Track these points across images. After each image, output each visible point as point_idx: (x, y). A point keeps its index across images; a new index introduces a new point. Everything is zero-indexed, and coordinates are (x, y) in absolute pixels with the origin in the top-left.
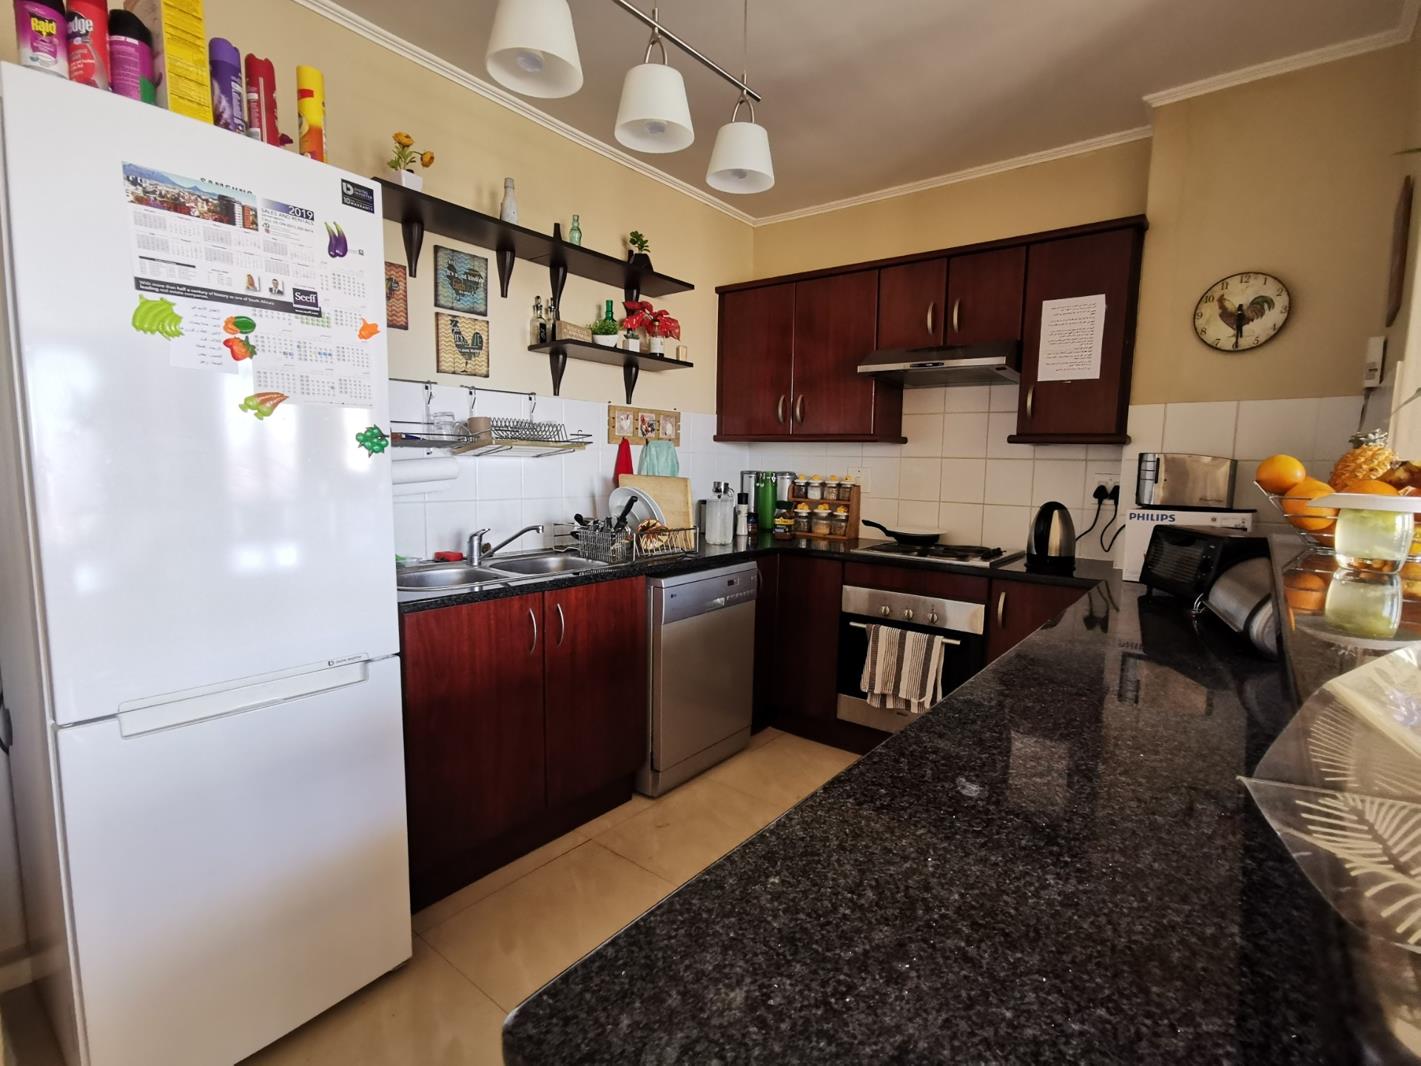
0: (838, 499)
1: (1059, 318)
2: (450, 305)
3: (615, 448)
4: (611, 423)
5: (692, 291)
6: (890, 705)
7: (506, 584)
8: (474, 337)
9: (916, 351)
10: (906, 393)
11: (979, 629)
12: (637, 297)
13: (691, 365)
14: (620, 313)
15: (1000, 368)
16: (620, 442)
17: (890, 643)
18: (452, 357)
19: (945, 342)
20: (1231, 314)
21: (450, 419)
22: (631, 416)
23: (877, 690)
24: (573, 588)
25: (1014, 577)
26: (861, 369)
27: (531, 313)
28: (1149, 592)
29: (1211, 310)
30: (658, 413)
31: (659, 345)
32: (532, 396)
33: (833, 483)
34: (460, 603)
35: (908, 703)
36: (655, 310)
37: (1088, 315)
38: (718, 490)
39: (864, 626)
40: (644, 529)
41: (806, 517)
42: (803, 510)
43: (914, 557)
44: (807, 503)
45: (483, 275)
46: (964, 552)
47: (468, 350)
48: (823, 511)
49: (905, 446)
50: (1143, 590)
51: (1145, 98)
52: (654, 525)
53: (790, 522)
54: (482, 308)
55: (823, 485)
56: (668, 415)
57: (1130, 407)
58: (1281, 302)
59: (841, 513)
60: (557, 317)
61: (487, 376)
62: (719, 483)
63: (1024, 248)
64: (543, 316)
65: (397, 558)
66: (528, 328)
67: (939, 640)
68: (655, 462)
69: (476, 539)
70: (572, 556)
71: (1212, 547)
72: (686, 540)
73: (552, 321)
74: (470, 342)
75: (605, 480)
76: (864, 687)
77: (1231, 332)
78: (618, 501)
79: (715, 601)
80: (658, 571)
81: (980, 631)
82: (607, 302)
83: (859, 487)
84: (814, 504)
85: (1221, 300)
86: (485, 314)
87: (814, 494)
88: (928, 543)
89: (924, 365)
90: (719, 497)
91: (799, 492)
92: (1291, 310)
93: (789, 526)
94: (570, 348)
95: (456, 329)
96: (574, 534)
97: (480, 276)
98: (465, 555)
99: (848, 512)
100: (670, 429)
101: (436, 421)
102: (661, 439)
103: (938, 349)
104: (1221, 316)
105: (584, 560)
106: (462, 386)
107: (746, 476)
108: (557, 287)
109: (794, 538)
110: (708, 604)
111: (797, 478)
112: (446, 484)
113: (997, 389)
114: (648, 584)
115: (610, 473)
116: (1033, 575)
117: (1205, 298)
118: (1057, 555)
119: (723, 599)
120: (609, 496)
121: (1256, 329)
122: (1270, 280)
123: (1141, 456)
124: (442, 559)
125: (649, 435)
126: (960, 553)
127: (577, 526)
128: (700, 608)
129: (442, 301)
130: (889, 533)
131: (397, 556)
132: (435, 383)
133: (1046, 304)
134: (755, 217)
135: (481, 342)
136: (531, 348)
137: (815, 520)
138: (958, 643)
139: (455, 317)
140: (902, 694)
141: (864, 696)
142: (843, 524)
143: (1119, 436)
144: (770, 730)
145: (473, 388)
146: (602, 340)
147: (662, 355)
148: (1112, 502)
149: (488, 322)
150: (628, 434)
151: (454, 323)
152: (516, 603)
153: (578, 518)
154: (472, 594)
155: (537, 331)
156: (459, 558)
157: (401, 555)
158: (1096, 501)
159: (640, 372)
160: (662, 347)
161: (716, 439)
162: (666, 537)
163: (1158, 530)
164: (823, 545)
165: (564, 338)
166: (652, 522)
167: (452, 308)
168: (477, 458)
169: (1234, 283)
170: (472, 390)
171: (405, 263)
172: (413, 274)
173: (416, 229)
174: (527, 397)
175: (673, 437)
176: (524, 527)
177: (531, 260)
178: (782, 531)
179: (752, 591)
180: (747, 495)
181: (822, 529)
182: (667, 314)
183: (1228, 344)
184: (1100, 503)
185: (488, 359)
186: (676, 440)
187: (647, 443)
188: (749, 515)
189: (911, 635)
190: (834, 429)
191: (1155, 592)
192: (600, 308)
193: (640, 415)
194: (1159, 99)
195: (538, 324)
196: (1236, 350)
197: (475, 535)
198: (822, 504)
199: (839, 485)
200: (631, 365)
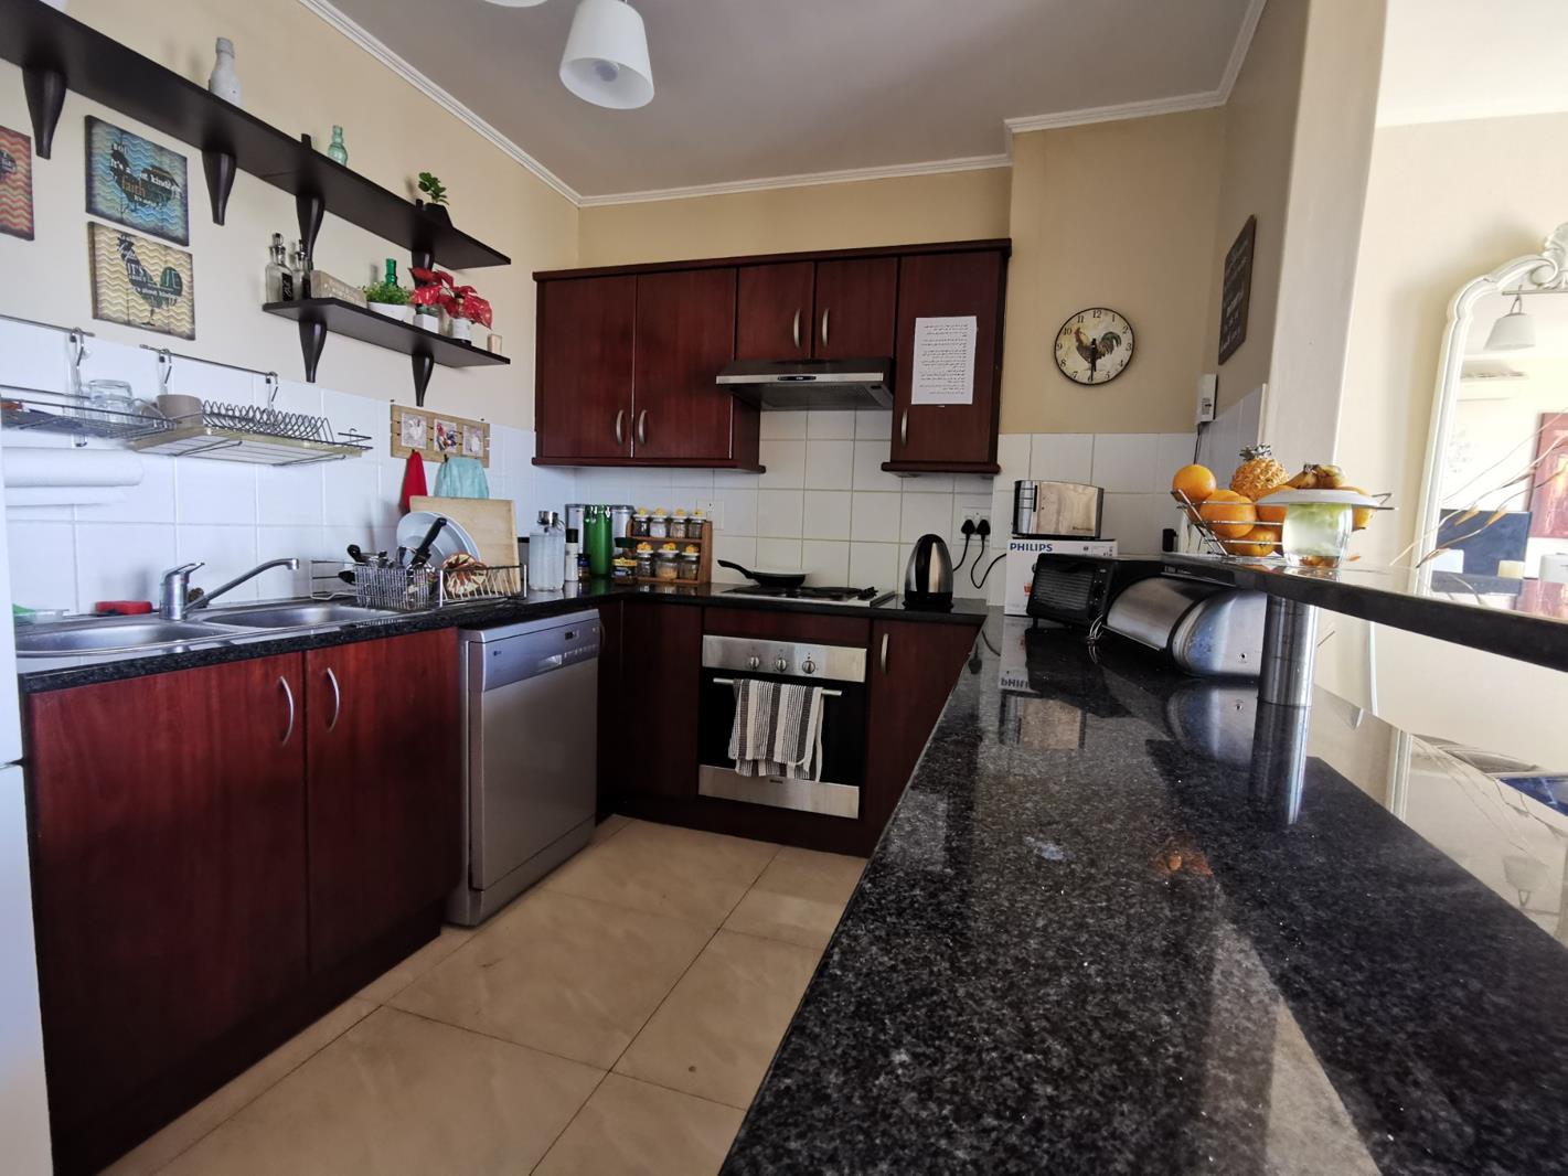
0: (687, 536)
1: (934, 337)
2: (119, 215)
3: (400, 466)
4: (396, 432)
5: (508, 266)
6: (762, 772)
7: (226, 642)
8: (164, 273)
9: (783, 363)
10: (764, 416)
11: (858, 675)
12: (430, 267)
13: (507, 361)
14: (406, 281)
15: (876, 386)
16: (408, 455)
17: (761, 699)
18: (119, 296)
19: (813, 355)
20: (1086, 348)
21: (123, 393)
22: (424, 423)
23: (749, 757)
24: (352, 646)
25: (892, 616)
26: (720, 380)
27: (266, 258)
28: (1035, 623)
29: (1069, 342)
30: (461, 422)
31: (464, 329)
32: (272, 378)
33: (681, 518)
34: (153, 672)
35: (783, 767)
36: (457, 284)
37: (960, 336)
38: (544, 522)
39: (731, 681)
40: (451, 566)
41: (647, 560)
42: (645, 550)
43: (783, 598)
44: (649, 542)
45: (179, 179)
46: (837, 593)
47: (155, 293)
48: (669, 551)
49: (762, 476)
50: (1028, 622)
51: (1007, 121)
52: (465, 561)
53: (633, 563)
54: (179, 233)
55: (669, 521)
56: (473, 426)
57: (1000, 436)
58: (1126, 339)
59: (691, 553)
60: (311, 266)
61: (191, 337)
62: (546, 513)
63: (896, 259)
64: (287, 263)
65: (16, 609)
66: (263, 279)
67: (818, 691)
68: (458, 484)
69: (177, 582)
70: (342, 605)
71: (1104, 571)
72: (509, 582)
73: (302, 274)
74: (157, 280)
75: (387, 507)
76: (733, 753)
77: (1087, 365)
78: (411, 532)
79: (549, 659)
80: (475, 620)
81: (861, 679)
82: (388, 261)
83: (711, 523)
84: (657, 544)
85: (1078, 333)
86: (185, 242)
87: (658, 532)
88: (793, 583)
89: (794, 378)
90: (546, 530)
91: (638, 531)
92: (1133, 347)
93: (632, 568)
94: (332, 313)
95: (129, 255)
96: (348, 577)
97: (173, 181)
98: (156, 606)
99: (699, 552)
100: (476, 444)
101: (93, 395)
102: (465, 456)
103: (805, 362)
104: (1078, 349)
105: (364, 610)
106: (145, 347)
107: (572, 511)
108: (309, 229)
109: (636, 583)
110: (542, 663)
111: (635, 513)
112: (118, 492)
113: (865, 416)
114: (460, 638)
115: (395, 495)
116: (910, 613)
117: (1062, 331)
118: (937, 591)
119: (560, 656)
120: (395, 527)
121: (1108, 363)
122: (1117, 317)
123: (1018, 484)
124: (109, 612)
125: (449, 449)
126: (834, 594)
127: (350, 565)
128: (530, 668)
129: (101, 205)
130: (748, 574)
131: (14, 606)
132: (91, 335)
133: (919, 321)
134: (582, 195)
135: (180, 284)
136: (267, 308)
137: (659, 563)
138: (839, 693)
139: (127, 235)
140: (778, 758)
141: (732, 764)
142: (694, 567)
143: (988, 467)
144: (615, 816)
145: (166, 351)
146: (381, 308)
147: (469, 342)
148: (979, 537)
149: (190, 256)
150: (420, 446)
151: (126, 244)
152: (257, 669)
153: (354, 551)
154: (171, 656)
155: (279, 283)
156: (146, 609)
157: (23, 605)
158: (964, 536)
159: (436, 366)
160: (468, 332)
161: (535, 462)
162: (484, 577)
163: (1042, 557)
164: (669, 590)
165: (324, 295)
166: (463, 557)
167: (121, 221)
168: (176, 460)
169: (1088, 316)
170: (163, 355)
171: (29, 130)
172: (44, 152)
173: (51, 86)
174: (264, 378)
175: (481, 454)
176: (261, 562)
177: (264, 177)
178: (624, 574)
179: (594, 646)
180: (576, 531)
181: (668, 572)
182: (473, 291)
183: (1083, 376)
184: (968, 538)
185: (193, 311)
186: (485, 459)
187: (446, 460)
188: (580, 557)
189: (786, 688)
190: (684, 452)
191: (1042, 623)
192: (375, 270)
193: (436, 421)
194: (1020, 124)
195: (280, 275)
196: (1090, 384)
197: (176, 572)
198: (667, 543)
199: (688, 521)
200: (424, 353)
